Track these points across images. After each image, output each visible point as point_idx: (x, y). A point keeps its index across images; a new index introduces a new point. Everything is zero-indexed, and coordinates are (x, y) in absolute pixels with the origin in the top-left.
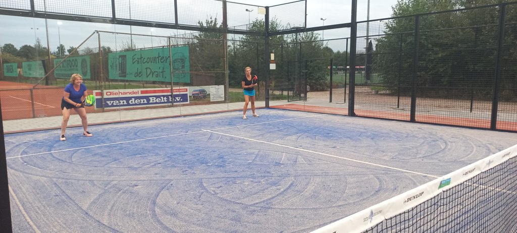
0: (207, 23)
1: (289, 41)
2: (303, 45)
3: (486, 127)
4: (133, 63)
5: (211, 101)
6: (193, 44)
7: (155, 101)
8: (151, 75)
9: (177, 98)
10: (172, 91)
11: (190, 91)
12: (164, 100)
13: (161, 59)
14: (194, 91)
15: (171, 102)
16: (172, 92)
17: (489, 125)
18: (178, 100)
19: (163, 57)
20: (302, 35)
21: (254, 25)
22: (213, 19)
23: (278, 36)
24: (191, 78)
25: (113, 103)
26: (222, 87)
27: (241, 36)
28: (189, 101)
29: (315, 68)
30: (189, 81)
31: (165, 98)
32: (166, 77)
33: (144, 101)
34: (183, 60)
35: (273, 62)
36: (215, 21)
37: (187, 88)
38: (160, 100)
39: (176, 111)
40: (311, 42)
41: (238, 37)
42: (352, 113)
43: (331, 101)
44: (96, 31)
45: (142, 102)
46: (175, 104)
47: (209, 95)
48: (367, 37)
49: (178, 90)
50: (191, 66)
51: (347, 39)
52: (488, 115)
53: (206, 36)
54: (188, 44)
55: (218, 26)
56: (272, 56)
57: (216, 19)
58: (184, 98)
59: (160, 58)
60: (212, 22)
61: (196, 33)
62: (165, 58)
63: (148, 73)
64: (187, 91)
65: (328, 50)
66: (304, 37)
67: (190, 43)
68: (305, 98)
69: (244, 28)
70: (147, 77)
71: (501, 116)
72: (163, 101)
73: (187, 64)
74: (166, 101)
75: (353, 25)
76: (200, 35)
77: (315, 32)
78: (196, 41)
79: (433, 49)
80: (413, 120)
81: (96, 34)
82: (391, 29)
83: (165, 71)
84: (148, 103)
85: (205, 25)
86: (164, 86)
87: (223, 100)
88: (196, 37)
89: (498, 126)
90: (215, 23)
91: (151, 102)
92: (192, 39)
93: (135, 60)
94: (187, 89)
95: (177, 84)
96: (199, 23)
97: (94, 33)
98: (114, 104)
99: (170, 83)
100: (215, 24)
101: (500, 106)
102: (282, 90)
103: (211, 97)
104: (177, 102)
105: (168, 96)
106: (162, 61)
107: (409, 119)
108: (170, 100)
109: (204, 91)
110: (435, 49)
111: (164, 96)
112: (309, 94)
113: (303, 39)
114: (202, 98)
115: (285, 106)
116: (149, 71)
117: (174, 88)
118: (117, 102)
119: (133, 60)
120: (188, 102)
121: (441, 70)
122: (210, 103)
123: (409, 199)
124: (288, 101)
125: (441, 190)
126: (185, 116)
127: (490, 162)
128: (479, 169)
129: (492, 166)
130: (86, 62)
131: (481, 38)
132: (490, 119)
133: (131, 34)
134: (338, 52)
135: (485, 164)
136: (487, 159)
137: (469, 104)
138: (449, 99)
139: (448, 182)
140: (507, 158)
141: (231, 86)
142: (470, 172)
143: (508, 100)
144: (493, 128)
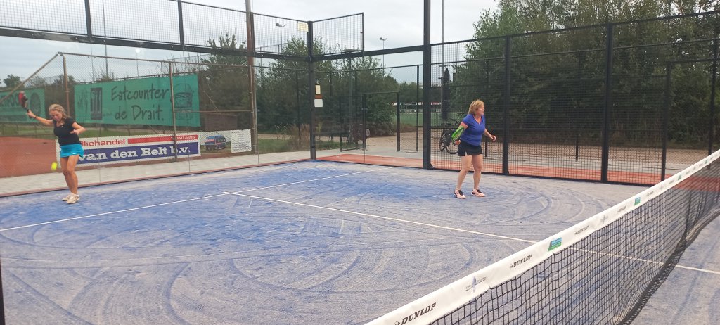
0: (222, 41)
1: (339, 68)
2: (359, 73)
3: (596, 179)
4: (113, 99)
5: (233, 152)
6: (201, 72)
7: (149, 154)
8: (140, 116)
9: (182, 149)
10: (174, 138)
11: (201, 138)
12: (163, 152)
13: (156, 93)
14: (208, 138)
15: (174, 155)
16: (174, 141)
17: (599, 177)
18: (184, 151)
19: (159, 91)
20: (357, 61)
21: (290, 46)
22: (230, 37)
23: (324, 61)
24: (202, 120)
25: (87, 157)
26: (248, 131)
27: (272, 61)
28: (199, 152)
29: (376, 105)
30: (199, 125)
31: (165, 149)
32: (163, 120)
33: (133, 154)
34: (189, 95)
35: (319, 97)
36: (233, 40)
37: (198, 134)
38: (157, 151)
39: (182, 167)
40: (368, 70)
41: (267, 62)
42: (428, 165)
43: (399, 150)
44: (59, 53)
45: (130, 156)
46: (179, 157)
47: (229, 143)
48: (443, 64)
49: (183, 137)
50: (201, 103)
51: (418, 66)
52: (596, 163)
53: (220, 60)
54: (194, 71)
55: (237, 47)
56: (318, 89)
57: (234, 36)
58: (193, 148)
59: (154, 92)
60: (228, 40)
61: (206, 56)
62: (161, 92)
63: (136, 114)
64: (197, 138)
65: (391, 80)
66: (359, 63)
67: (197, 70)
68: (364, 146)
69: (275, 50)
70: (135, 119)
71: (613, 165)
72: (161, 153)
73: (196, 99)
74: (165, 153)
75: (426, 48)
76: (211, 59)
77: (374, 57)
78: (205, 68)
79: (527, 81)
80: (505, 172)
81: (60, 57)
82: (473, 53)
83: (161, 111)
84: (139, 157)
85: (218, 45)
86: (161, 131)
87: (250, 150)
88: (206, 61)
89: (610, 178)
90: (233, 42)
91: (144, 154)
92: (199, 64)
93: (116, 94)
94: (196, 136)
95: (181, 129)
96: (209, 42)
97: (57, 55)
98: (88, 159)
99: (170, 128)
100: (233, 44)
101: (611, 153)
102: (332, 135)
103: (232, 145)
104: (183, 154)
105: (168, 147)
106: (157, 95)
107: (500, 170)
108: (172, 152)
109: (222, 138)
110: (529, 79)
111: (162, 146)
112: (369, 141)
113: (358, 65)
114: (219, 149)
115: (338, 157)
116: (137, 111)
117: (177, 135)
118: (93, 156)
119: (113, 94)
120: (199, 155)
121: (538, 107)
122: (230, 155)
123: (516, 264)
124: (341, 151)
125: (551, 253)
126: (196, 174)
127: (604, 219)
128: (593, 227)
129: (607, 223)
130: (38, 98)
131: (586, 65)
132: (600, 169)
133: (106, 57)
134: (405, 84)
135: (599, 220)
136: (601, 215)
137: (574, 150)
138: (549, 144)
139: (558, 243)
140: (622, 213)
141: (261, 131)
142: (583, 230)
143: (620, 144)
144: (604, 180)
